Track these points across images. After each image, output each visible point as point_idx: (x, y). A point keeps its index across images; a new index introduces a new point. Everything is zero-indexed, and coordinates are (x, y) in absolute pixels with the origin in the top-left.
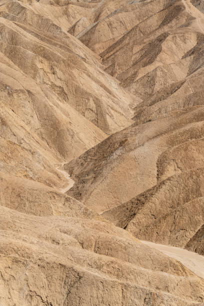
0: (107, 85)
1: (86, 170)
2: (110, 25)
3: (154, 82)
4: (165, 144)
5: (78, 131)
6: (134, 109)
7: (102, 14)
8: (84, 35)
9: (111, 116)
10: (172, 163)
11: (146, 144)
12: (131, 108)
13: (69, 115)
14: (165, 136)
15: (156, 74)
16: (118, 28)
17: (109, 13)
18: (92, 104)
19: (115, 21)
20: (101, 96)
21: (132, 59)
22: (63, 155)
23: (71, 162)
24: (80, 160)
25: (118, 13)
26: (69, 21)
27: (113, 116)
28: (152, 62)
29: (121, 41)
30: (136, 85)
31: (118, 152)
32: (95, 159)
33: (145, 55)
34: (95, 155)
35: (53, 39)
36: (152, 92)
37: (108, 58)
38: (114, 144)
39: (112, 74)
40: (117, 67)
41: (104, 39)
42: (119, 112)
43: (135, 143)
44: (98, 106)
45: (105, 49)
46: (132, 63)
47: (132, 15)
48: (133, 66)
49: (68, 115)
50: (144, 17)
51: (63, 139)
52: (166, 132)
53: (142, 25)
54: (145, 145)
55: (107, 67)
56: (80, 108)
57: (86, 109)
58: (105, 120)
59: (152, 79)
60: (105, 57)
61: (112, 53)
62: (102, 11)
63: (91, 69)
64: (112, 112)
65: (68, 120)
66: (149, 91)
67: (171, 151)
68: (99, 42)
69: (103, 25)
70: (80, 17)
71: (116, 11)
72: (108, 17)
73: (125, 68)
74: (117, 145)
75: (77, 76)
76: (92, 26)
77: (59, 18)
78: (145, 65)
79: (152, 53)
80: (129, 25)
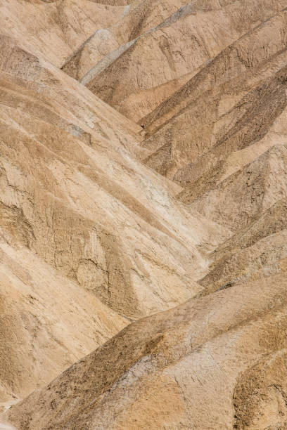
0: (142, 199)
1: (59, 420)
2: (166, 46)
3: (263, 185)
4: (256, 346)
5: (51, 318)
6: (210, 256)
7: (149, 19)
8: (101, 75)
9: (144, 277)
10: (272, 394)
11: (208, 346)
12: (203, 253)
13: (29, 278)
14: (257, 325)
15: (267, 166)
16: (185, 53)
17: (165, 15)
18: (95, 248)
19: (178, 35)
20: (123, 225)
21: (215, 131)
22: (10, 383)
23: (26, 400)
24: (49, 393)
25: (187, 15)
26: (65, 39)
27: (148, 276)
28: (261, 136)
29: (192, 85)
30: (218, 196)
31: (139, 370)
32: (86, 388)
33: (247, 118)
34: (86, 378)
35: (9, 88)
36: (259, 211)
37: (158, 129)
38: (133, 348)
39: (164, 171)
40: (176, 152)
41: (149, 81)
42: (164, 267)
43: (182, 346)
44: (111, 253)
45: (154, 107)
46: (213, 140)
47: (222, 18)
48: (215, 146)
49: (26, 278)
50: (252, 22)
51: (11, 340)
52: (259, 315)
53: (244, 44)
54: (204, 351)
55: (153, 151)
56: (66, 258)
57: (81, 261)
58: (128, 287)
59: (257, 180)
60: (152, 129)
61: (169, 116)
62: (149, 12)
63: (99, 160)
64: (147, 265)
65: (27, 290)
66: (250, 208)
67: (269, 363)
68: (140, 89)
69: (146, 48)
70: (94, 29)
71: (181, 11)
72: (161, 26)
73: (196, 153)
74: (138, 352)
75: (60, 178)
76: (122, 50)
77: (42, 33)
78: (245, 143)
79: (264, 113)
80: (214, 44)
